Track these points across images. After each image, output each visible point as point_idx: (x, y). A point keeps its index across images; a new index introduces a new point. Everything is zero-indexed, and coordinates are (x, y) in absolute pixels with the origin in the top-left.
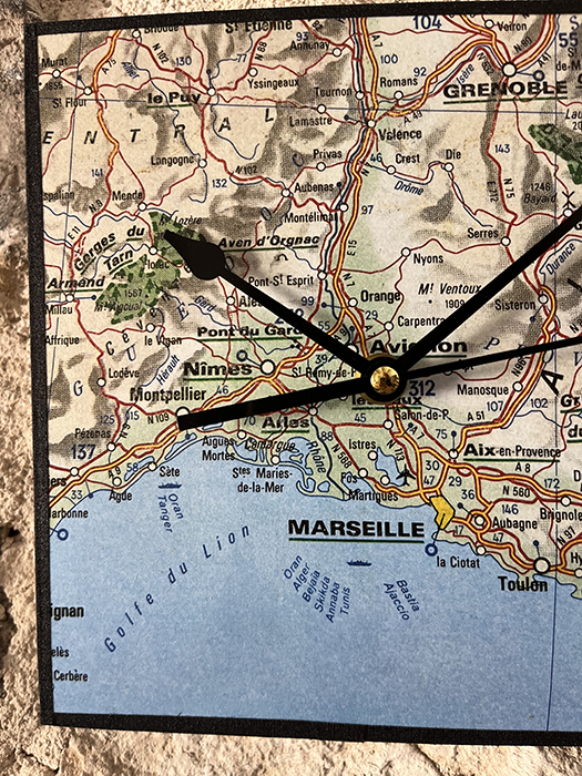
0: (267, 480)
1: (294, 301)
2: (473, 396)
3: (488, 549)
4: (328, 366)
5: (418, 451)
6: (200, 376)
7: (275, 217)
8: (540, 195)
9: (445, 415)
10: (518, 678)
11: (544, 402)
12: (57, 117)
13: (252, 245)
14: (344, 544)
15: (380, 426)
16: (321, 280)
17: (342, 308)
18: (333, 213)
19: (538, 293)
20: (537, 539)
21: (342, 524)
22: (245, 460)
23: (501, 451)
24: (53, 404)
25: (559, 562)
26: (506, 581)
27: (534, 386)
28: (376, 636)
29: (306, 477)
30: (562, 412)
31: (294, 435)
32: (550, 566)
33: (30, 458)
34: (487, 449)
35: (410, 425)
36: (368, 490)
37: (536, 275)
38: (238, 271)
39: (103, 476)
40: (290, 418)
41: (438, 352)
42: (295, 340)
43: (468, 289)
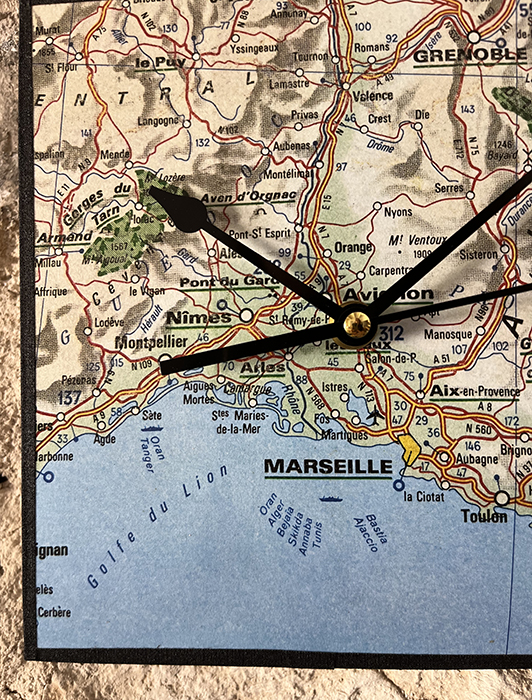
0: (244, 422)
1: (272, 253)
2: (439, 340)
3: (452, 484)
4: (303, 314)
5: (387, 393)
6: (182, 325)
7: (254, 174)
8: (501, 153)
9: (412, 358)
10: (479, 605)
11: (505, 345)
12: (50, 81)
13: (233, 200)
14: (317, 481)
15: (352, 370)
16: (298, 233)
17: (317, 259)
18: (309, 170)
19: (500, 243)
20: (498, 473)
21: (315, 462)
22: (223, 403)
23: (465, 392)
24: (41, 353)
25: (518, 495)
26: (468, 514)
27: (496, 330)
28: (346, 568)
30: (521, 354)
31: (271, 379)
32: (509, 499)
33: (19, 407)
34: (451, 389)
35: (380, 368)
36: (340, 429)
37: (498, 227)
38: (219, 225)
39: (88, 421)
40: (267, 363)
41: (407, 300)
42: (272, 289)
43: (434, 240)
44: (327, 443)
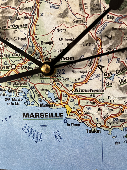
0: (15, 101)
1: (21, 45)
2: (77, 74)
3: (83, 121)
4: (32, 66)
5: (60, 91)
7: (13, 19)
8: (96, 8)
9: (68, 80)
11: (99, 75)
13: (7, 28)
14: (40, 120)
15: (49, 84)
16: (28, 38)
17: (35, 47)
18: (31, 16)
19: (96, 40)
20: (97, 117)
21: (38, 114)
22: (8, 96)
23: (86, 91)
25: (104, 124)
26: (88, 130)
27: (95, 70)
28: (50, 147)
29: (27, 100)
30: (104, 78)
31: (23, 87)
32: (101, 125)
34: (81, 90)
35: (58, 83)
36: (46, 103)
37: (95, 34)
38: (3, 37)
40: (21, 82)
42: (21, 57)
44: (42, 108)
